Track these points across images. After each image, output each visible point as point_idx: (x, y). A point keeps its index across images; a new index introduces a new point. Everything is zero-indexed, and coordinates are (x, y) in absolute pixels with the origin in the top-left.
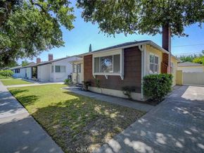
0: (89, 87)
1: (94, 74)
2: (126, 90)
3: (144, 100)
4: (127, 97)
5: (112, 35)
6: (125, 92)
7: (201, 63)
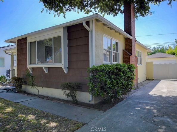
0: (23, 87)
1: (29, 66)
2: (68, 89)
3: (93, 102)
4: (70, 99)
5: (62, 14)
6: (67, 92)
7: (174, 54)
